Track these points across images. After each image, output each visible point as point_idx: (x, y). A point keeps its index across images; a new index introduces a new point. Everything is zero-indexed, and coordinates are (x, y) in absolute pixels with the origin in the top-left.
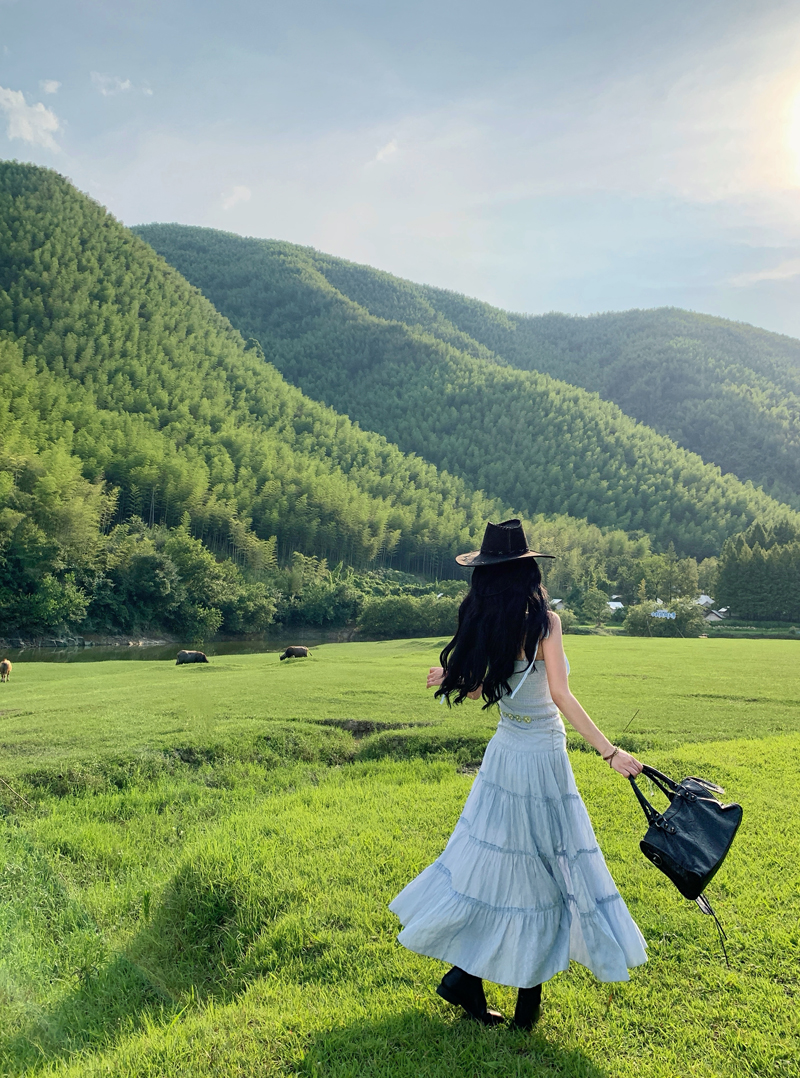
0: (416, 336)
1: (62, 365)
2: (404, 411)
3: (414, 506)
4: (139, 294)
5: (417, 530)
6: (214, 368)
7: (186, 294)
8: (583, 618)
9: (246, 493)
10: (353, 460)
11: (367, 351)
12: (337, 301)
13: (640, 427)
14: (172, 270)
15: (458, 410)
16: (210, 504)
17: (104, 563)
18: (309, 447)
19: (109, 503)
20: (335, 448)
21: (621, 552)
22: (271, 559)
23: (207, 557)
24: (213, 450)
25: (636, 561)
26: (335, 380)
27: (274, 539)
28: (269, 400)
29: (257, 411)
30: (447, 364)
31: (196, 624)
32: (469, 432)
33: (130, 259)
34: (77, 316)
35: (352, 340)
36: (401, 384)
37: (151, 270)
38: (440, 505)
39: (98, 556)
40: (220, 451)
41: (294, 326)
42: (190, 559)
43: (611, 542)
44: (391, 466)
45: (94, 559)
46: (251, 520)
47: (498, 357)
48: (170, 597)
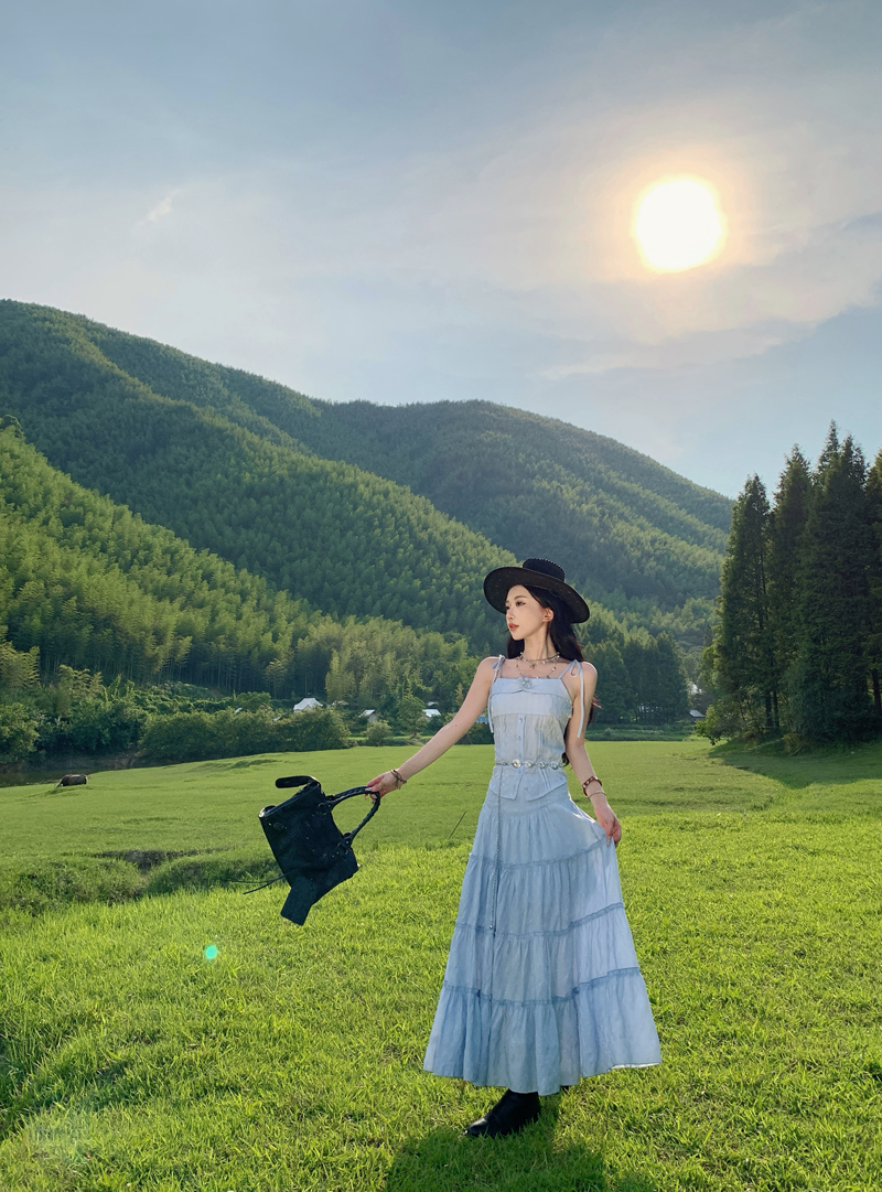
0: (206, 418)
2: (195, 501)
3: (208, 609)
5: (211, 636)
8: (398, 728)
9: (1, 595)
10: (134, 556)
11: (149, 433)
12: (113, 376)
13: (453, 523)
15: (258, 501)
18: (80, 542)
20: (112, 543)
21: (437, 656)
22: (32, 674)
25: (452, 664)
26: (111, 465)
27: (35, 650)
28: (30, 487)
29: (15, 500)
30: (242, 450)
32: (271, 526)
35: (131, 420)
36: (191, 471)
38: (238, 607)
41: (62, 403)
43: (426, 645)
44: (180, 564)
46: (6, 628)
47: (302, 445)
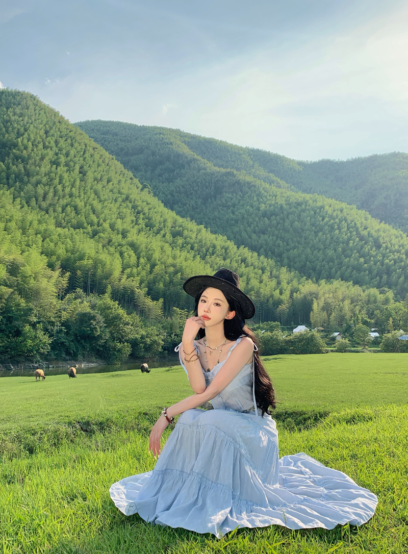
0: (241, 177)
1: (35, 203)
2: (237, 221)
3: (245, 277)
4: (79, 160)
6: (123, 201)
7: (106, 159)
8: (355, 344)
9: (144, 273)
10: (207, 251)
11: (213, 188)
12: (194, 159)
13: (382, 224)
14: (98, 146)
15: (269, 219)
16: (123, 280)
17: (60, 317)
18: (181, 245)
19: (63, 282)
20: (196, 245)
21: (375, 302)
22: (160, 312)
23: (121, 312)
24: (124, 249)
25: (386, 307)
26: (195, 205)
27: (161, 300)
28: (157, 219)
29: (149, 225)
30: (260, 192)
31: (116, 353)
32: (276, 232)
33: (74, 141)
34: (43, 175)
35: (204, 181)
36: (234, 206)
37: (86, 147)
38: (260, 276)
39: (56, 313)
40: (127, 249)
41: (170, 175)
42: (111, 313)
43: (369, 296)
44: (230, 254)
45: (54, 315)
46: (147, 289)
47: (292, 187)
48: (100, 337)
